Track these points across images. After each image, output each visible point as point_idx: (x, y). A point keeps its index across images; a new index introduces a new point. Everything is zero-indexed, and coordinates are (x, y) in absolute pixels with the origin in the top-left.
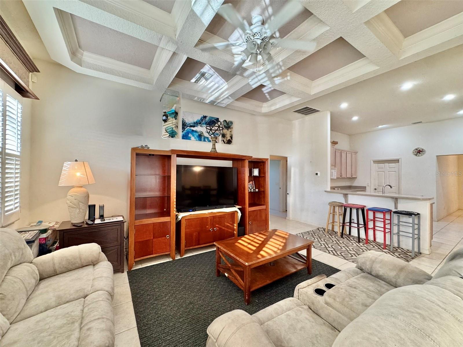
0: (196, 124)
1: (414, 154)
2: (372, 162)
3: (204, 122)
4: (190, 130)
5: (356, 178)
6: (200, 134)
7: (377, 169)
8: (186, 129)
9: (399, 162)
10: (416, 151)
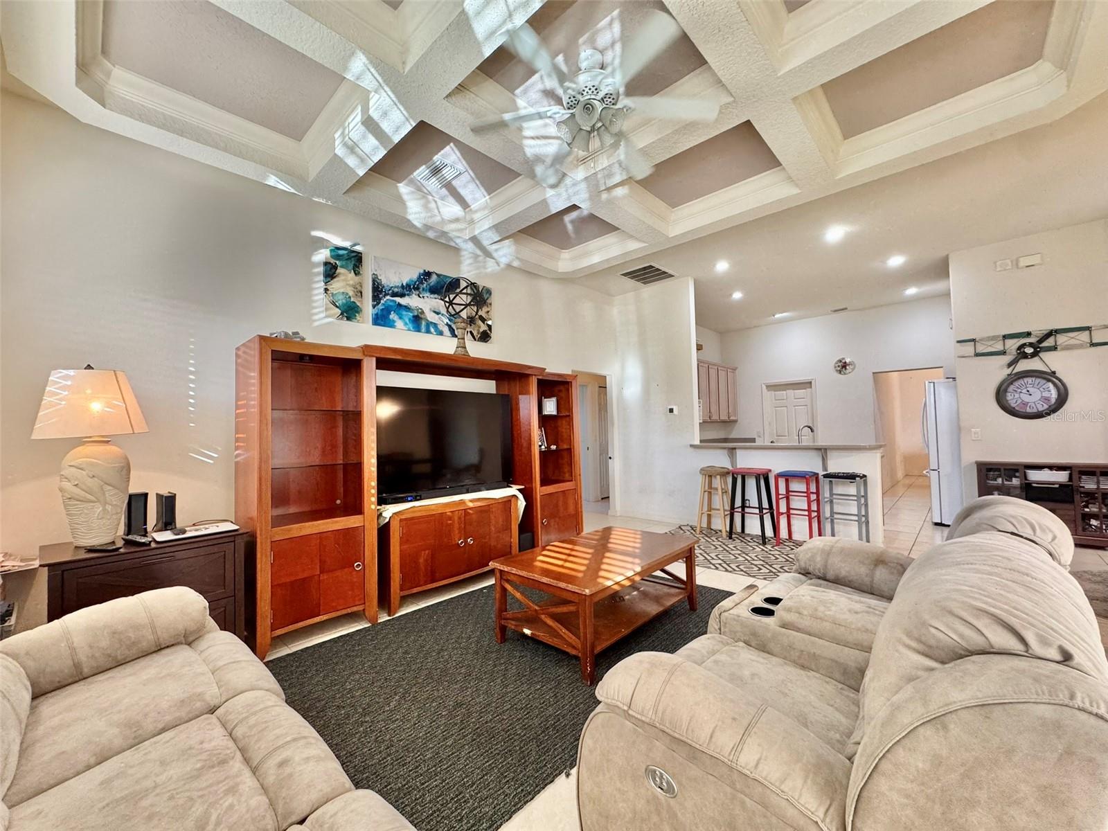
0: (406, 290)
1: (837, 371)
2: (764, 387)
3: (425, 285)
4: (391, 304)
5: (735, 421)
6: (416, 314)
7: (774, 401)
8: (382, 302)
9: (811, 387)
10: (840, 364)
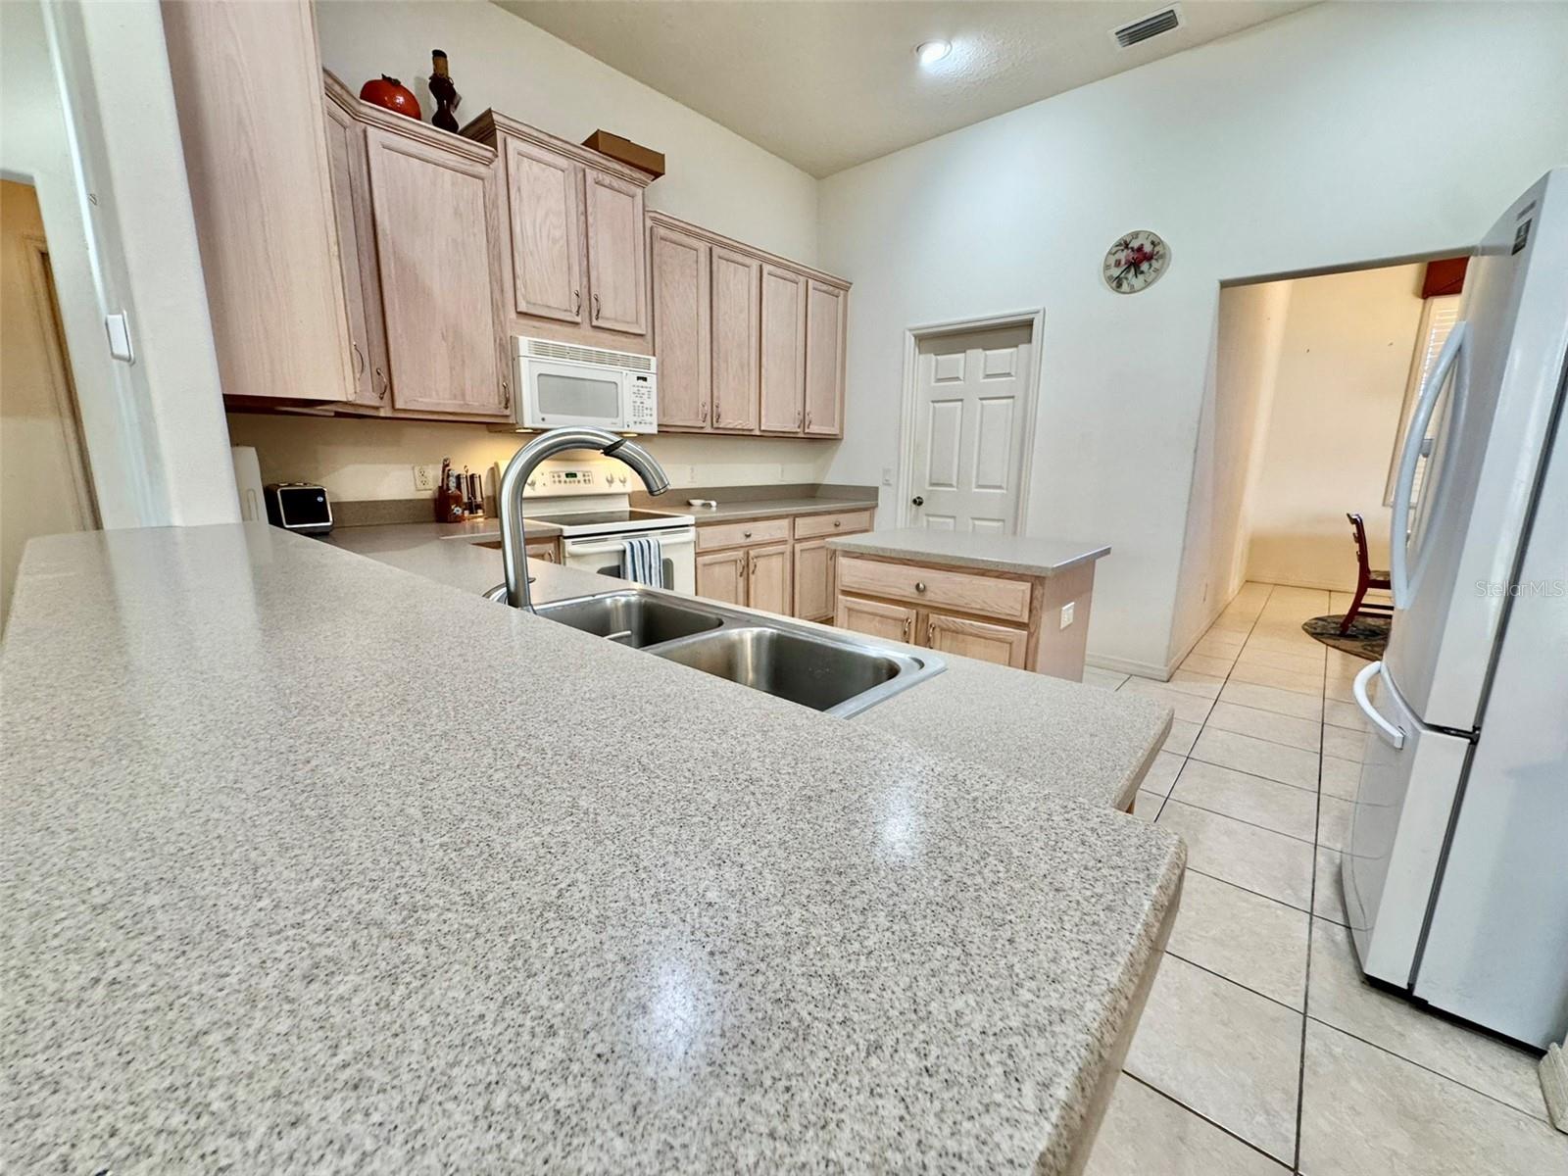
1: (1110, 279)
2: (911, 341)
5: (836, 439)
7: (933, 384)
9: (1030, 339)
10: (1123, 256)
